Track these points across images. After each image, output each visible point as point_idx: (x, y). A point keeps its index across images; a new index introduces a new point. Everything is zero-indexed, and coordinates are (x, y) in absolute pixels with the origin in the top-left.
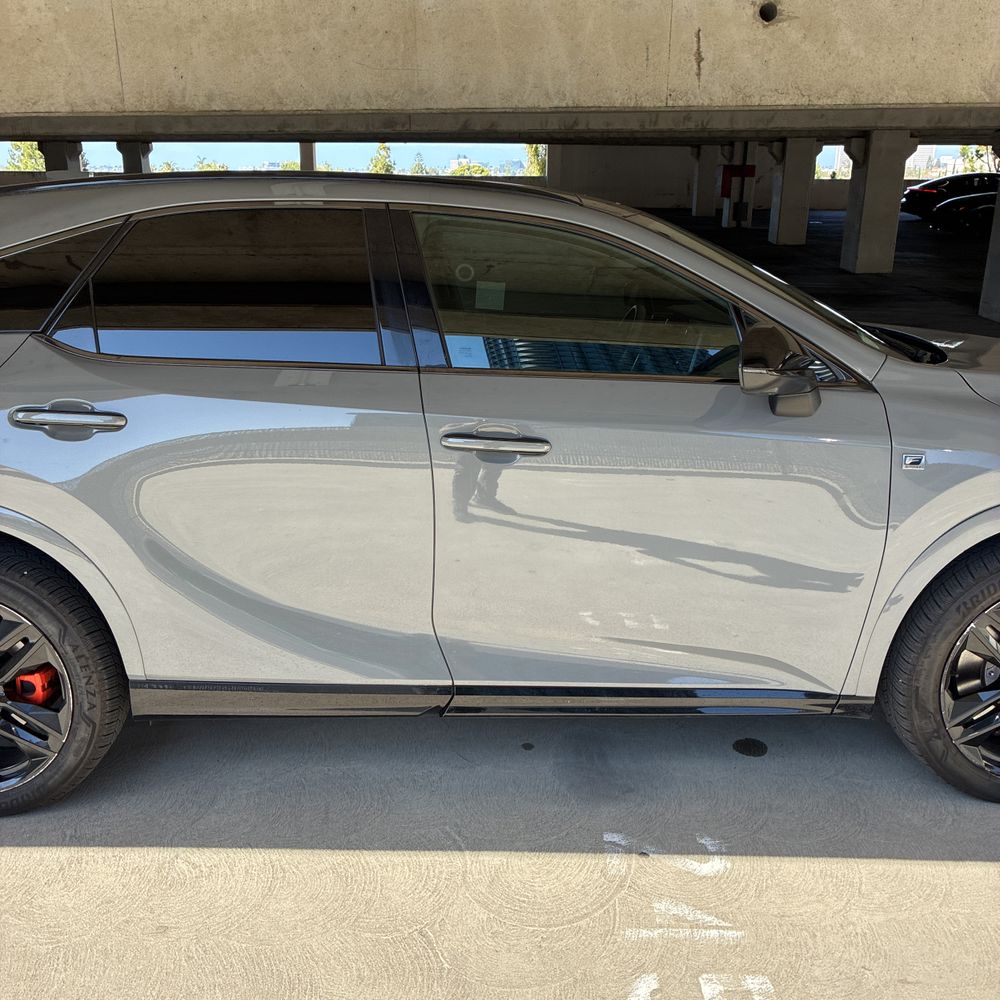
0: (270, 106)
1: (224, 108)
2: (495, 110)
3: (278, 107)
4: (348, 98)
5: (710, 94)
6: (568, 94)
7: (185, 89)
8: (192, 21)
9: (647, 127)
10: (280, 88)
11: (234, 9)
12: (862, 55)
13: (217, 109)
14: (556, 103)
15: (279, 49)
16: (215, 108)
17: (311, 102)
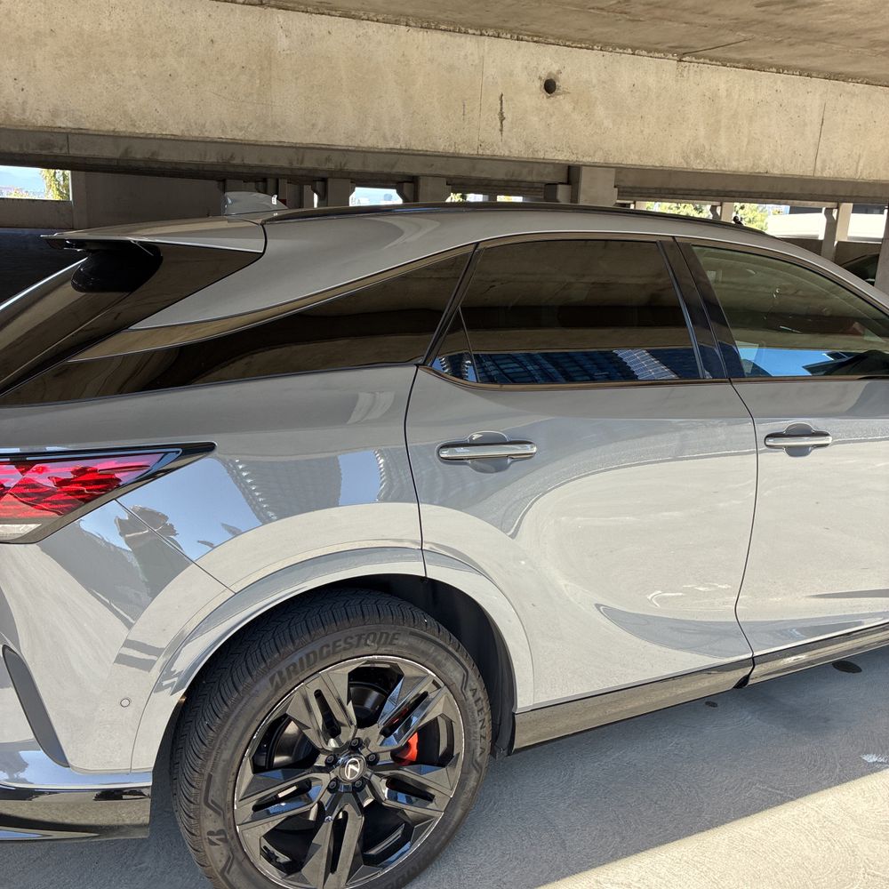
0: (122, 127)
1: (70, 125)
2: (339, 148)
3: (131, 130)
4: (204, 126)
5: (509, 147)
6: (402, 139)
7: (25, 102)
8: (38, 33)
9: (296, 165)
10: (133, 110)
11: (86, 27)
12: (611, 126)
13: (64, 126)
14: (391, 145)
15: (134, 72)
16: (59, 124)
17: (165, 126)
